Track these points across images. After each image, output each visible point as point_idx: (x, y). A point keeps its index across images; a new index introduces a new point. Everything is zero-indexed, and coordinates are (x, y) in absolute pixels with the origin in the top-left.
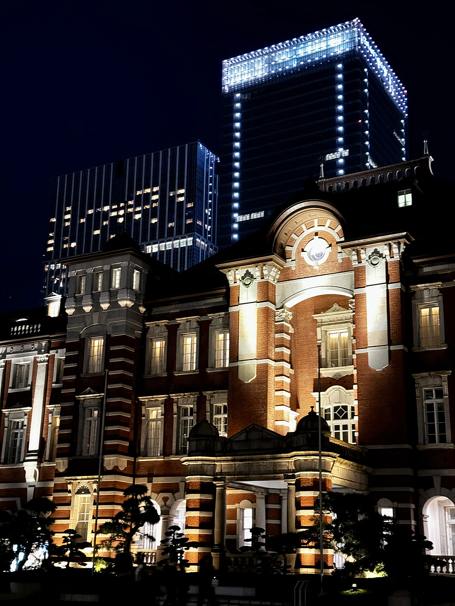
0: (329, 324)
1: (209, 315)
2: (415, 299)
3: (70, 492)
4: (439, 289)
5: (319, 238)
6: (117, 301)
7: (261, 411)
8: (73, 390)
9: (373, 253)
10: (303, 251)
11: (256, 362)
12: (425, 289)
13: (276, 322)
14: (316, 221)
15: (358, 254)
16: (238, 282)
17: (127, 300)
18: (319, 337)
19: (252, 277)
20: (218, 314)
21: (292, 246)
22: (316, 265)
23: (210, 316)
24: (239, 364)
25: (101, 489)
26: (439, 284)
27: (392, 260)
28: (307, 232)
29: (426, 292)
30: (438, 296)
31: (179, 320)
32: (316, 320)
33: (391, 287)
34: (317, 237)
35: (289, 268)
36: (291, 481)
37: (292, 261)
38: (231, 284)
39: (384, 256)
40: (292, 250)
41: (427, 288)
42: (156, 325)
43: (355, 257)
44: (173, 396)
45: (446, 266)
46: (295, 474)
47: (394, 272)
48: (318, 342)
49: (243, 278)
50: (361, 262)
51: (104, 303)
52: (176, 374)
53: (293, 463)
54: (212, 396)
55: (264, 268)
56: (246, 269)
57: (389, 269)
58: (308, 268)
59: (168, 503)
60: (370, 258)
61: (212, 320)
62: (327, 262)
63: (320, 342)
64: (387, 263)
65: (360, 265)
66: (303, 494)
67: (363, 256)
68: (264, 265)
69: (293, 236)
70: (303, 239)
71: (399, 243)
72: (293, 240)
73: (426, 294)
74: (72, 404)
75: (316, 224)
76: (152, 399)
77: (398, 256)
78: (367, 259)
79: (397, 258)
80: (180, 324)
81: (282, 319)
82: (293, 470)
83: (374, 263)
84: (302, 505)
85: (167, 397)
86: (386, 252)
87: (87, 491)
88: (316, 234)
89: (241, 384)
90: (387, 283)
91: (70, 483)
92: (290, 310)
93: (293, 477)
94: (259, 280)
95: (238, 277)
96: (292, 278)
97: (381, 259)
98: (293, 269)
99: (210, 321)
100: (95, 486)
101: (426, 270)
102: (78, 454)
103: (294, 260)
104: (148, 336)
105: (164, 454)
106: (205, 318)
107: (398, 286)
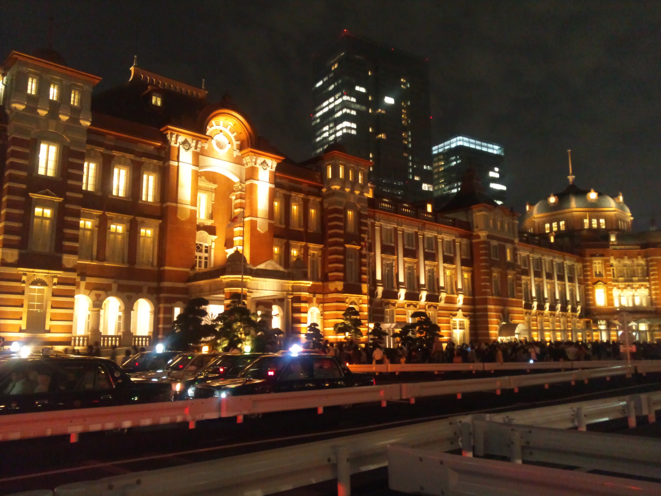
3: (24, 282)
4: (283, 194)
5: (223, 135)
8: (24, 186)
10: (212, 138)
11: (190, 207)
15: (256, 159)
16: (179, 144)
20: (152, 160)
22: (221, 152)
23: (144, 159)
24: (178, 205)
25: (59, 283)
26: (285, 191)
28: (215, 127)
30: (282, 197)
31: (115, 153)
33: (271, 186)
34: (222, 133)
35: (204, 147)
36: (290, 297)
38: (173, 144)
39: (269, 166)
43: (254, 160)
46: (293, 293)
47: (273, 178)
49: (183, 143)
50: (256, 164)
51: (63, 115)
53: (292, 287)
54: (142, 222)
55: (200, 143)
56: (185, 138)
57: (270, 175)
59: (100, 298)
60: (262, 164)
61: (145, 162)
64: (269, 170)
66: (303, 305)
67: (258, 161)
68: (199, 140)
71: (276, 162)
74: (23, 199)
75: (221, 124)
78: (260, 164)
80: (115, 156)
82: (291, 290)
85: (101, 213)
86: (270, 164)
87: (43, 283)
88: (221, 131)
89: (178, 220)
90: (270, 182)
91: (25, 274)
93: (292, 295)
95: (180, 141)
96: (205, 155)
97: (267, 167)
99: (143, 162)
100: (55, 280)
102: (29, 248)
103: (207, 143)
105: (98, 259)
106: (137, 159)
107: (274, 186)
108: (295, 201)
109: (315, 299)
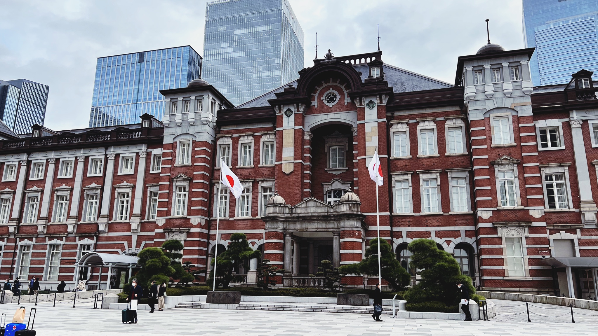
0: (332, 142)
1: (260, 132)
2: (392, 129)
4: (407, 124)
6: (201, 119)
7: (297, 191)
8: (169, 174)
10: (322, 96)
11: (293, 162)
18: (326, 150)
19: (291, 111)
20: (267, 131)
21: (315, 94)
22: (331, 105)
26: (407, 121)
27: (381, 105)
28: (325, 85)
29: (399, 125)
30: (406, 128)
33: (381, 120)
34: (331, 89)
35: (313, 106)
37: (315, 102)
38: (277, 112)
42: (224, 136)
47: (383, 112)
52: (238, 167)
54: (262, 182)
55: (300, 105)
56: (288, 105)
57: (379, 110)
58: (326, 107)
62: (338, 104)
65: (362, 107)
69: (316, 87)
70: (323, 89)
71: (386, 95)
72: (316, 90)
74: (168, 183)
75: (331, 81)
79: (384, 104)
80: (240, 136)
83: (371, 107)
89: (283, 173)
91: (167, 233)
92: (312, 132)
94: (296, 112)
96: (315, 113)
97: (374, 104)
98: (316, 107)
99: (261, 136)
102: (172, 214)
104: (218, 143)
105: (230, 216)
106: (257, 134)
107: (385, 120)
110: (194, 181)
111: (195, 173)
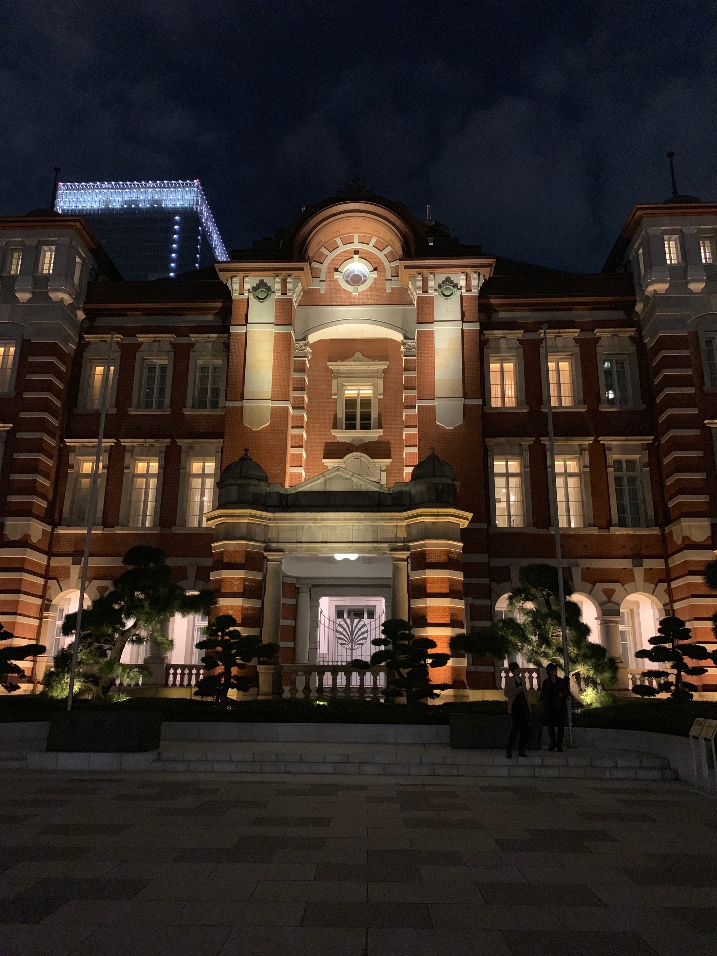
0: (348, 377)
1: (191, 335)
2: (488, 348)
4: (518, 340)
5: (360, 257)
6: (48, 292)
9: (443, 282)
10: (337, 270)
11: (270, 404)
12: (502, 337)
13: (295, 357)
14: (356, 237)
15: (425, 281)
16: (246, 294)
17: (64, 292)
18: (334, 390)
19: (269, 289)
20: (206, 335)
21: (322, 263)
22: (355, 291)
23: (194, 337)
24: (245, 403)
26: (520, 334)
27: (469, 294)
28: (342, 249)
29: (502, 341)
30: (518, 348)
31: (141, 338)
32: (331, 370)
33: (468, 327)
34: (357, 256)
35: (315, 290)
36: (403, 555)
37: (321, 281)
38: (235, 295)
39: (459, 287)
40: (324, 268)
41: (504, 337)
42: (102, 341)
43: (420, 284)
44: (126, 442)
45: (527, 314)
46: (410, 544)
47: (472, 310)
48: (333, 397)
49: (255, 289)
50: (427, 292)
51: (21, 291)
52: (132, 411)
53: (404, 529)
54: (190, 447)
55: (289, 279)
56: (260, 278)
57: (464, 304)
58: (344, 293)
60: (440, 286)
61: (195, 344)
62: (371, 288)
63: (336, 397)
64: (461, 296)
65: (426, 295)
66: (431, 574)
67: (431, 284)
68: (289, 276)
69: (323, 250)
70: (337, 256)
71: (479, 274)
72: (322, 254)
73: (503, 344)
75: (356, 240)
76: (88, 444)
77: (477, 291)
78: (437, 288)
79: (475, 291)
80: (142, 343)
81: (303, 355)
82: (404, 538)
83: (446, 294)
84: (429, 590)
85: (114, 443)
86: (462, 283)
88: (356, 252)
89: (246, 431)
90: (463, 320)
92: (312, 346)
93: (407, 549)
94: (279, 296)
95: (247, 286)
96: (320, 304)
97: (455, 290)
98: (322, 291)
99: (192, 345)
101: (503, 315)
103: (324, 281)
104: (86, 354)
105: (105, 524)
106: (183, 340)
107: (476, 326)
108: (556, 350)
109: (639, 573)
110: (19, 435)
111: (22, 415)
